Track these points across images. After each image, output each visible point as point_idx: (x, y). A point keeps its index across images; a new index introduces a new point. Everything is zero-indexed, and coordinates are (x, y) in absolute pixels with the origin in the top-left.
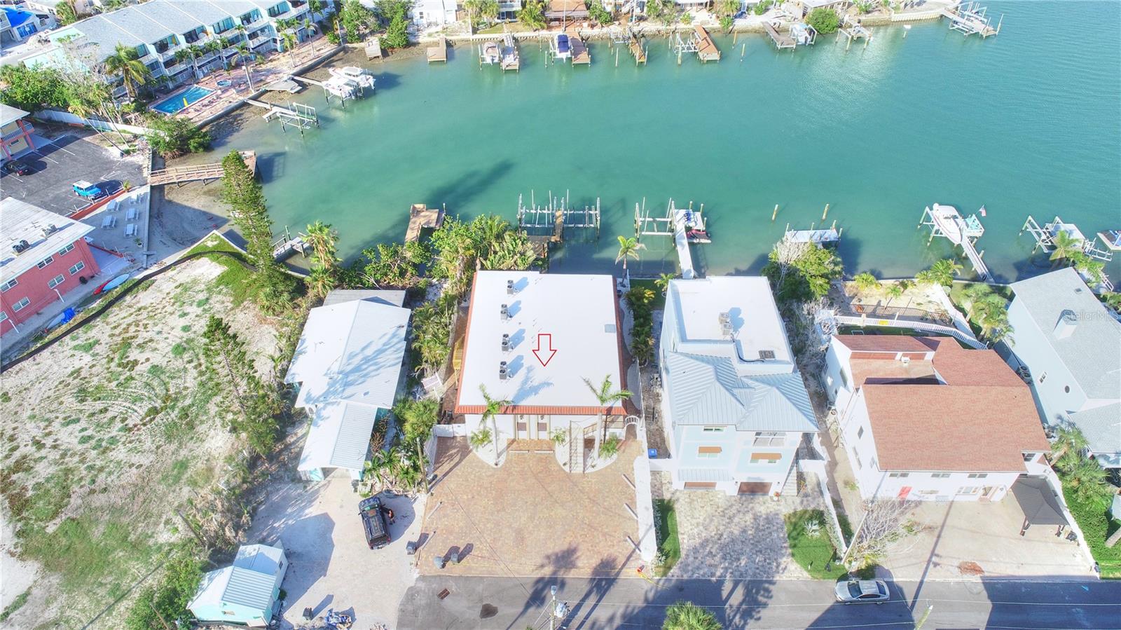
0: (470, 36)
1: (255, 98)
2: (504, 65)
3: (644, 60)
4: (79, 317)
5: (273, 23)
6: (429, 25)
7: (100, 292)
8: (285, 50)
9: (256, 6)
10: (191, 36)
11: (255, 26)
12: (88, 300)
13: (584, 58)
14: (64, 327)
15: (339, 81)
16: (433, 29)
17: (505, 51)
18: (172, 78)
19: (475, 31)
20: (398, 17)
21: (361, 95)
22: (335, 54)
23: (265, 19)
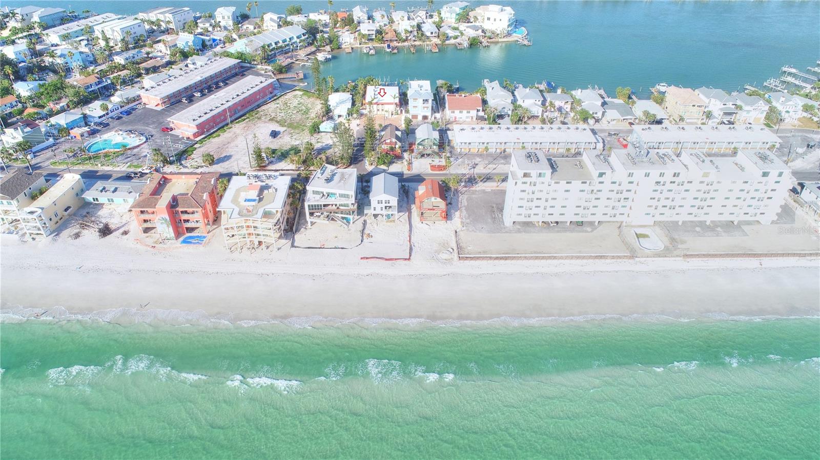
0: (359, 46)
1: (296, 61)
2: (370, 53)
3: (414, 52)
4: (273, 99)
5: (298, 41)
6: (345, 43)
7: (275, 96)
8: (300, 50)
9: (285, 38)
10: (276, 43)
11: (293, 41)
12: (273, 97)
13: (395, 51)
14: (270, 101)
15: (321, 56)
16: (346, 44)
17: (370, 49)
18: (271, 55)
19: (360, 44)
20: (335, 40)
21: (327, 60)
22: (316, 50)
23: (295, 39)
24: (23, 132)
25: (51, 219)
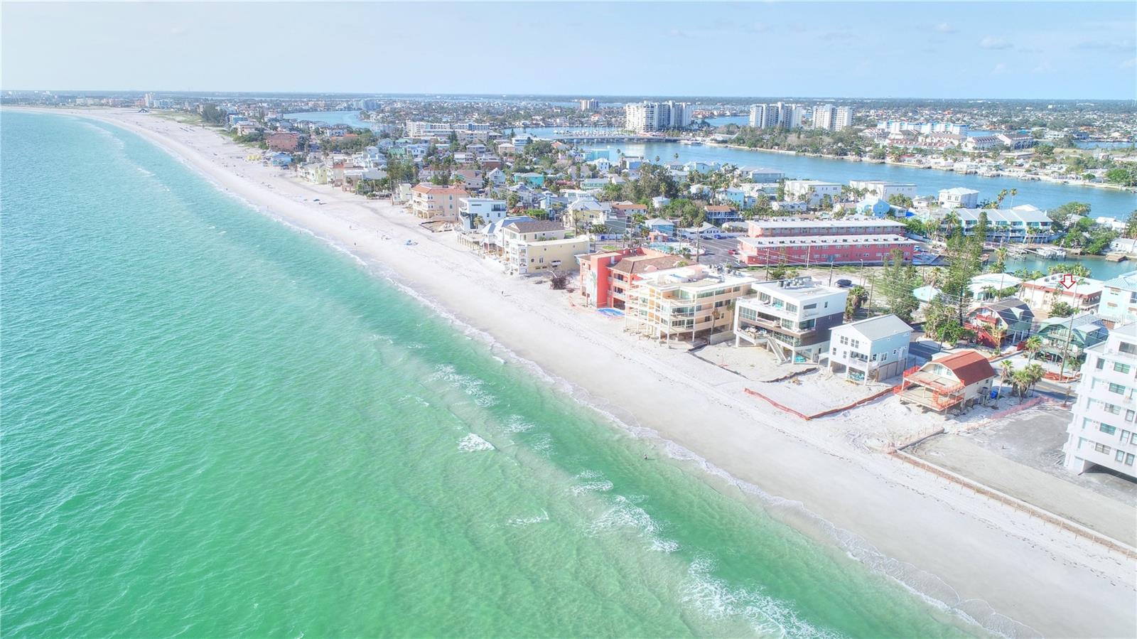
5: (1028, 230)
11: (1017, 227)
24: (608, 217)
25: (533, 260)
